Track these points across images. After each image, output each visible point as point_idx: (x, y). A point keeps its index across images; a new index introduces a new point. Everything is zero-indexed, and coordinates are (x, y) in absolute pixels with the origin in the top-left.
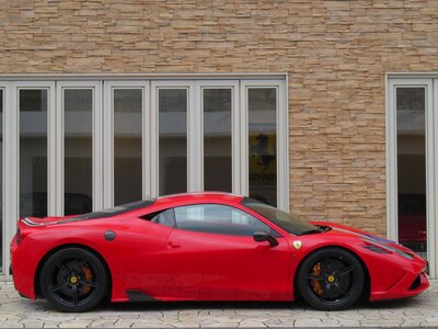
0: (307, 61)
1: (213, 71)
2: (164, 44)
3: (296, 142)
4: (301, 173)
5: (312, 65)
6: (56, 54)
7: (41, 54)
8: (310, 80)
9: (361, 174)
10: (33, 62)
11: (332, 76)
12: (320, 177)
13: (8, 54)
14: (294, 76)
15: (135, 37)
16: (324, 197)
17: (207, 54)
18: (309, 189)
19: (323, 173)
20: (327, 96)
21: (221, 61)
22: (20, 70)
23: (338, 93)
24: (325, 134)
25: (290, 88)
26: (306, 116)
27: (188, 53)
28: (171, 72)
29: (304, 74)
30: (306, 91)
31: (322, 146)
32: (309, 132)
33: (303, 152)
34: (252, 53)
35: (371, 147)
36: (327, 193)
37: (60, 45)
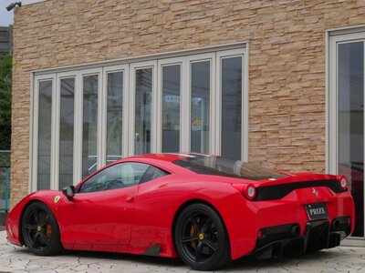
0: (264, 27)
1: (196, 47)
2: (166, 27)
3: (255, 107)
4: (258, 136)
5: (268, 31)
6: (102, 45)
7: (95, 46)
8: (266, 45)
9: (306, 136)
10: (90, 54)
11: (283, 39)
12: (272, 140)
13: (77, 49)
14: (254, 43)
15: (148, 23)
16: (275, 160)
17: (193, 31)
18: (264, 152)
19: (275, 136)
20: (280, 60)
21: (203, 36)
22: (83, 60)
23: (288, 56)
24: (277, 97)
25: (250, 55)
26: (262, 81)
27: (181, 32)
28: (169, 50)
29: (261, 40)
30: (264, 56)
31: (274, 109)
32: (265, 97)
33: (259, 116)
34: (224, 25)
35: (314, 108)
36: (278, 156)
37: (105, 37)
